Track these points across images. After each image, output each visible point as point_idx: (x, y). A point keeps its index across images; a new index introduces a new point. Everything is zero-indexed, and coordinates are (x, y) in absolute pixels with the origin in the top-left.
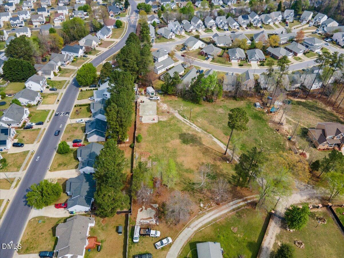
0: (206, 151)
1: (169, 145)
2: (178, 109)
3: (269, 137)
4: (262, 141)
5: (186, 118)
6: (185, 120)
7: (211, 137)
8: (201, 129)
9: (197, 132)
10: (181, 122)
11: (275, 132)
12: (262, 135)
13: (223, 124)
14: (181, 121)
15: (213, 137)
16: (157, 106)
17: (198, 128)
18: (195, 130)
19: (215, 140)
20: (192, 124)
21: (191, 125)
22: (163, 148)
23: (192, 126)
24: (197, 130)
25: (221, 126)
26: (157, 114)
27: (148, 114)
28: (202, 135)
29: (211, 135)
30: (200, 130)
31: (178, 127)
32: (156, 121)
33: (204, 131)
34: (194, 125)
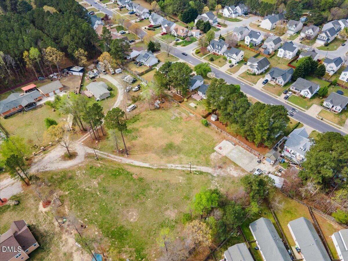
0: (146, 148)
1: (181, 135)
2: (216, 179)
3: (92, 206)
4: (98, 195)
5: (196, 171)
6: (195, 169)
7: (152, 165)
8: (169, 168)
9: (170, 162)
10: (195, 163)
11: (86, 219)
12: (100, 204)
13: (153, 192)
14: (197, 165)
15: (150, 167)
16: (240, 167)
17: (173, 168)
18: (174, 162)
19: (146, 165)
20: (183, 169)
21: (183, 167)
22: (182, 130)
23: (180, 166)
24: (172, 165)
25: (153, 187)
26: (226, 157)
27: (234, 151)
28: (162, 162)
29: (154, 168)
30: (170, 166)
31: (192, 156)
32: (216, 148)
33: (165, 168)
34: (180, 168)
